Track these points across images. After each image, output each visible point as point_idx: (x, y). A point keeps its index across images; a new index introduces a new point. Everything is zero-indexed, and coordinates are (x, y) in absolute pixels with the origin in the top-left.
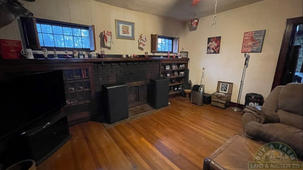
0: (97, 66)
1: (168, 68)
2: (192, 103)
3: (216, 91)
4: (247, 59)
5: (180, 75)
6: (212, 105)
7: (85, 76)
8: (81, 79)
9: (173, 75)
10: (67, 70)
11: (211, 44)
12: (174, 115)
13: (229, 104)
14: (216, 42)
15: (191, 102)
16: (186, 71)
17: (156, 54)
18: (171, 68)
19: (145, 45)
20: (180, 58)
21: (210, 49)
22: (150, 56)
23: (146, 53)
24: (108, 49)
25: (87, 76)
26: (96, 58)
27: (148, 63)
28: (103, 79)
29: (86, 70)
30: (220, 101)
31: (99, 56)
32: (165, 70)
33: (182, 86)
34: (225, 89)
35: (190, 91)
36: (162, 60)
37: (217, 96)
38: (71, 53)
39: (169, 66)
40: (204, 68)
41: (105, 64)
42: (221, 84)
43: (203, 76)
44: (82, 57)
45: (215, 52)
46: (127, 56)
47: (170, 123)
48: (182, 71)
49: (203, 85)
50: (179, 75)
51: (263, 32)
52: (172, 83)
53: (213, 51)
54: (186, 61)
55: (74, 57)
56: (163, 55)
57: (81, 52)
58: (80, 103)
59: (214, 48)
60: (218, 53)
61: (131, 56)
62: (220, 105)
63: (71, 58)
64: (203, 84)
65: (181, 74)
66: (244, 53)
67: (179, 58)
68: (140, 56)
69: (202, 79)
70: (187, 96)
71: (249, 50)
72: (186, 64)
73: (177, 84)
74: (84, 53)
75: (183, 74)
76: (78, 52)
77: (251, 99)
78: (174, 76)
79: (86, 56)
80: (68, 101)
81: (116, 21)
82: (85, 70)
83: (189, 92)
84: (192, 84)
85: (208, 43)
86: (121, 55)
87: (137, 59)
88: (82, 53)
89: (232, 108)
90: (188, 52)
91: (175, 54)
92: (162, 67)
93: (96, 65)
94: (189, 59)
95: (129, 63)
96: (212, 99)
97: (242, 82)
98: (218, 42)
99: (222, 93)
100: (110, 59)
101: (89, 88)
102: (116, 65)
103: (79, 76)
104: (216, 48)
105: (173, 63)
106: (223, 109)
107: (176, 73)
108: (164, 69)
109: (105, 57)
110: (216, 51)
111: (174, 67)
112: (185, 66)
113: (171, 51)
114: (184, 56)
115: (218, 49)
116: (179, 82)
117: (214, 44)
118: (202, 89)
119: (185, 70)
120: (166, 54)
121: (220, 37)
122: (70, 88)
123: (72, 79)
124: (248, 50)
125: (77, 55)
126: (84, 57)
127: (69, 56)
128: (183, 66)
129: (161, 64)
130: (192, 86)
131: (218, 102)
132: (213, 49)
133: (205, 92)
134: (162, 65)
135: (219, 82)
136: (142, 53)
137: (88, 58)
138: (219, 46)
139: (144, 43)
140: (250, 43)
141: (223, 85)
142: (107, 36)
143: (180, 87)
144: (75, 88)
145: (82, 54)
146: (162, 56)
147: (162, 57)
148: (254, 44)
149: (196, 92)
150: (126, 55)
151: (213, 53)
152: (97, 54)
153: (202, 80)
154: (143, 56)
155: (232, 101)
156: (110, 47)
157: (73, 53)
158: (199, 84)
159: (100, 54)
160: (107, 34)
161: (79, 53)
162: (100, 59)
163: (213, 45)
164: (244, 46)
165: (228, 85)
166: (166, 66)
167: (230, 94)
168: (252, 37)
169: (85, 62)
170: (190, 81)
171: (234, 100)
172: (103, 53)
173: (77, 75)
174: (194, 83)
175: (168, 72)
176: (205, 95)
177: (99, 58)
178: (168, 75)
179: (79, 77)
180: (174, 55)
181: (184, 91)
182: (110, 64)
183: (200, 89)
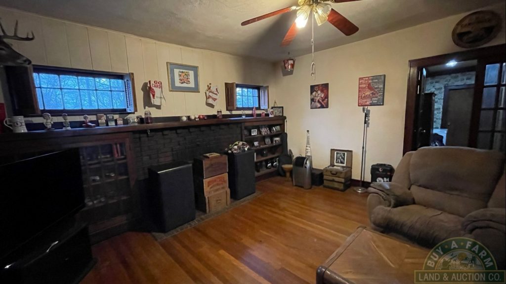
0: (140, 138)
1: (254, 133)
2: (296, 186)
3: (329, 164)
4: (366, 115)
5: (274, 142)
6: (325, 187)
7: (120, 154)
8: (113, 161)
9: (263, 143)
10: (86, 148)
11: (316, 94)
12: (269, 208)
13: (349, 183)
14: (322, 91)
15: (294, 184)
16: (283, 135)
17: (234, 112)
18: (259, 132)
19: (216, 99)
20: (272, 116)
21: (315, 102)
22: (225, 116)
23: (218, 112)
24: (157, 108)
25: (122, 154)
26: (136, 124)
27: (223, 127)
28: (150, 158)
29: (121, 145)
30: (337, 179)
31: (141, 120)
32: (250, 137)
33: (278, 160)
34: (342, 160)
35: (291, 166)
36: (245, 121)
37: (331, 172)
38: (93, 118)
39: (256, 130)
40: (308, 131)
41: (153, 133)
42: (336, 152)
43: (308, 143)
44: (112, 124)
45: (322, 107)
46: (189, 117)
47: (264, 221)
48: (276, 136)
49: (309, 156)
50: (272, 142)
51: (383, 77)
52: (262, 155)
53: (319, 105)
54: (281, 120)
55: (98, 125)
56: (246, 113)
57: (110, 116)
58: (111, 202)
59: (321, 101)
60: (327, 107)
61: (195, 118)
62: (336, 185)
63: (94, 126)
64: (309, 154)
65: (276, 141)
66: (362, 107)
67: (270, 116)
68: (209, 117)
69: (307, 146)
70: (288, 174)
71: (368, 103)
72: (282, 125)
73: (270, 156)
74: (116, 116)
75: (278, 141)
76: (105, 116)
77: (378, 172)
78: (265, 144)
79: (120, 122)
80: (89, 200)
81: (169, 65)
82: (118, 145)
83: (289, 169)
84: (293, 156)
85: (311, 93)
86: (179, 117)
87: (204, 122)
88: (113, 117)
89: (355, 188)
90: (282, 107)
91: (264, 111)
92: (246, 132)
93: (137, 136)
94: (285, 118)
95: (192, 130)
96: (325, 177)
97: (363, 148)
98: (325, 91)
99: (338, 167)
100: (160, 125)
101: (126, 173)
102: (172, 135)
103: (108, 156)
104: (323, 101)
105: (262, 126)
106: (342, 191)
107: (268, 140)
108: (248, 135)
109: (151, 123)
110: (324, 104)
111: (264, 131)
112: (281, 128)
113: (258, 106)
114: (277, 113)
115: (325, 101)
116: (274, 154)
117: (320, 95)
118: (308, 162)
119: (281, 134)
120: (250, 112)
121: (328, 84)
122: (93, 178)
123: (96, 161)
124: (366, 102)
125: (105, 122)
126: (116, 124)
127: (90, 124)
128: (278, 128)
129: (243, 128)
130: (294, 158)
131: (333, 181)
132: (319, 101)
133: (314, 167)
134: (246, 128)
135: (332, 150)
136: (213, 112)
137: (124, 124)
138: (327, 97)
139: (214, 96)
140: (368, 93)
141: (339, 155)
142: (154, 88)
143: (276, 162)
144: (101, 177)
145: (112, 120)
146: (244, 115)
147: (244, 117)
148: (372, 94)
149: (300, 168)
150: (186, 116)
151: (319, 108)
152: (137, 118)
153: (308, 148)
154: (214, 117)
155: (353, 178)
156: (160, 106)
157: (97, 118)
158: (304, 156)
159: (143, 117)
160: (154, 86)
161: (107, 117)
162: (145, 126)
163: (318, 97)
164: (360, 97)
165: (346, 153)
166: (252, 130)
167: (349, 168)
168: (369, 84)
169: (117, 132)
170: (290, 150)
171: (356, 176)
172: (149, 116)
173: (104, 154)
174: (296, 154)
175: (255, 139)
176: (314, 172)
177: (142, 125)
178: (256, 144)
179: (107, 158)
180: (263, 113)
181: (282, 169)
182: (161, 133)
183: (306, 163)
